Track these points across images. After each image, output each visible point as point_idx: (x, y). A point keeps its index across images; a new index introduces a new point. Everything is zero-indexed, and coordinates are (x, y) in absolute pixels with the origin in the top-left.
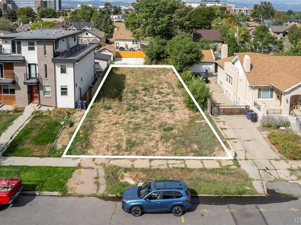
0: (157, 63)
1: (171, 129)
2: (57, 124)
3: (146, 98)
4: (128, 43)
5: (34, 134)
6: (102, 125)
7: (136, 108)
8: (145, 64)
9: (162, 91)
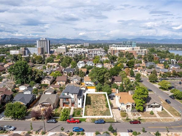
0: (99, 92)
1: (102, 112)
2: (79, 111)
3: (97, 105)
4: (89, 82)
5: (76, 113)
6: (88, 111)
7: (95, 107)
8: (96, 92)
9: (101, 102)
